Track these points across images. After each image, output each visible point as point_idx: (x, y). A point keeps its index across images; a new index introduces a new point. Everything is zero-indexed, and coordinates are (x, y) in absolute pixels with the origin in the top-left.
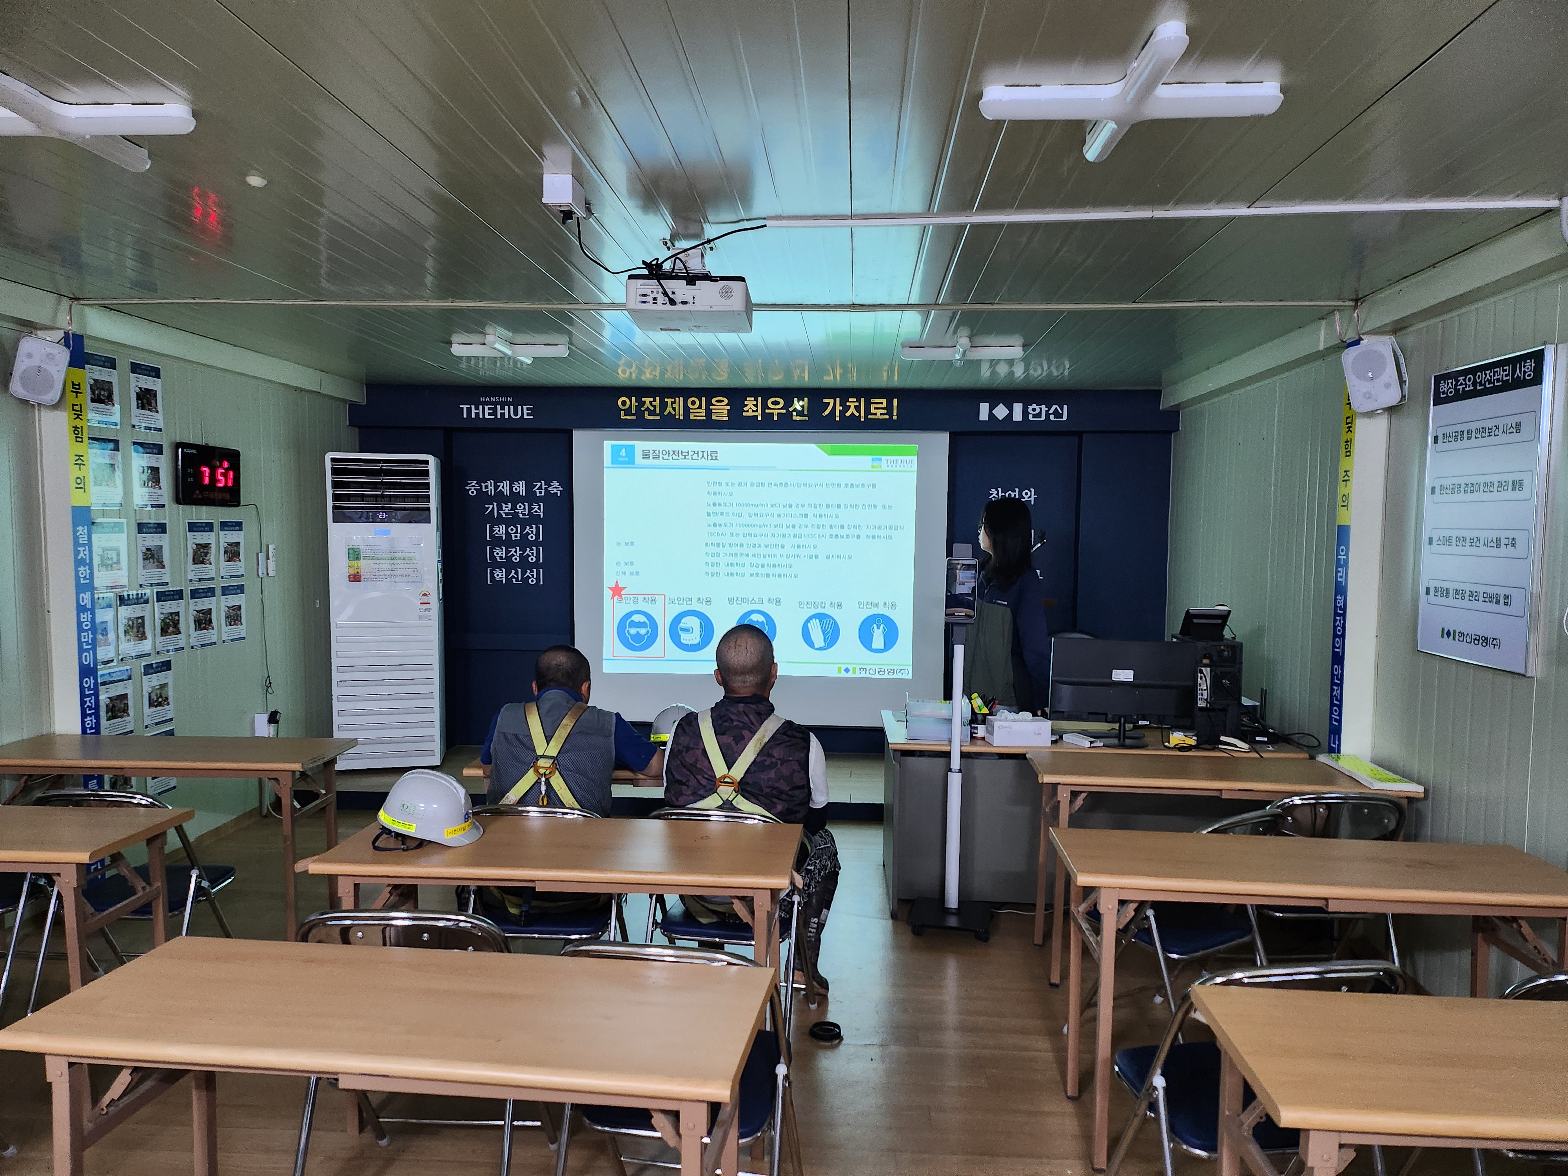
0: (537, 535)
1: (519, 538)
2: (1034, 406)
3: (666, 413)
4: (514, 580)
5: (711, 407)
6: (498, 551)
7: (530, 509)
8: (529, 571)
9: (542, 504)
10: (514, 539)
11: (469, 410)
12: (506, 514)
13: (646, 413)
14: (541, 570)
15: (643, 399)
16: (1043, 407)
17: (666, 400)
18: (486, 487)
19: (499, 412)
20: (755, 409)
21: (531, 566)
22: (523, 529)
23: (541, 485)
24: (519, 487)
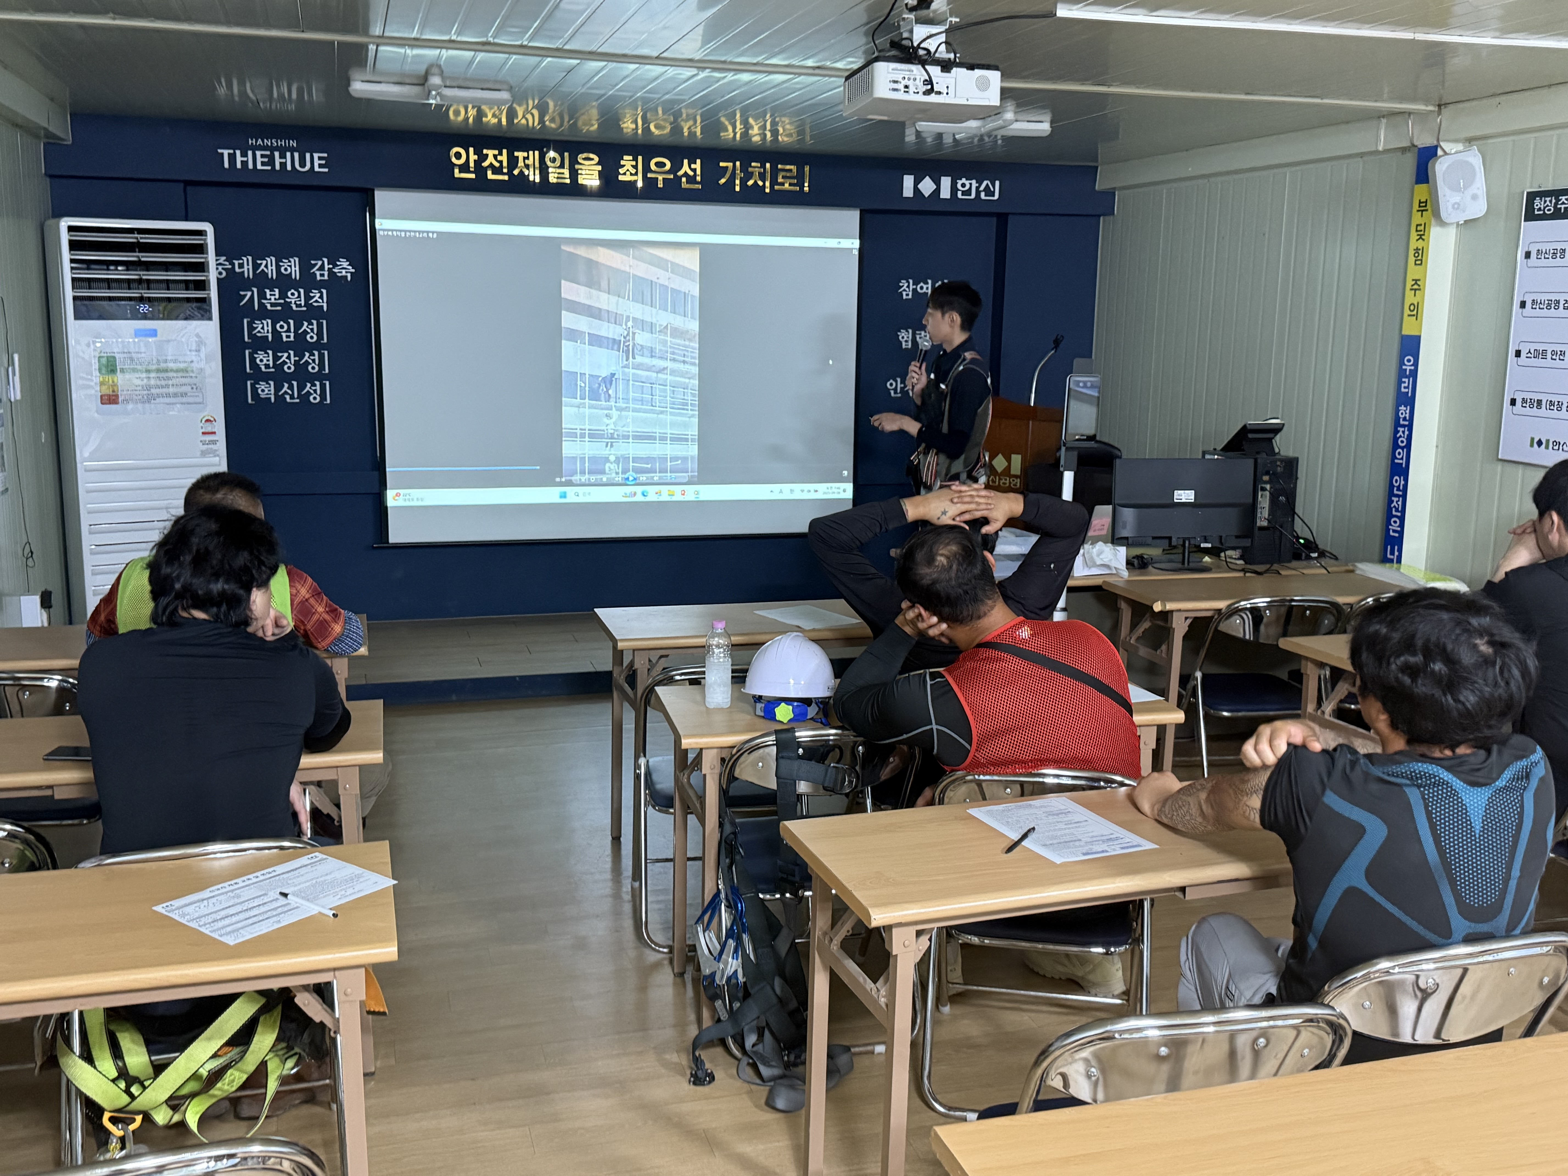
0: (320, 334)
1: (292, 339)
2: (964, 180)
3: (516, 172)
4: (288, 397)
5: (577, 167)
6: (261, 357)
7: (308, 298)
8: (309, 385)
9: (324, 291)
10: (285, 339)
11: (232, 157)
12: (272, 305)
13: (489, 170)
14: (327, 383)
15: (485, 151)
16: (974, 182)
17: (516, 154)
18: (241, 266)
19: (278, 160)
20: (634, 171)
21: (312, 378)
22: (298, 326)
23: (323, 266)
24: (290, 266)
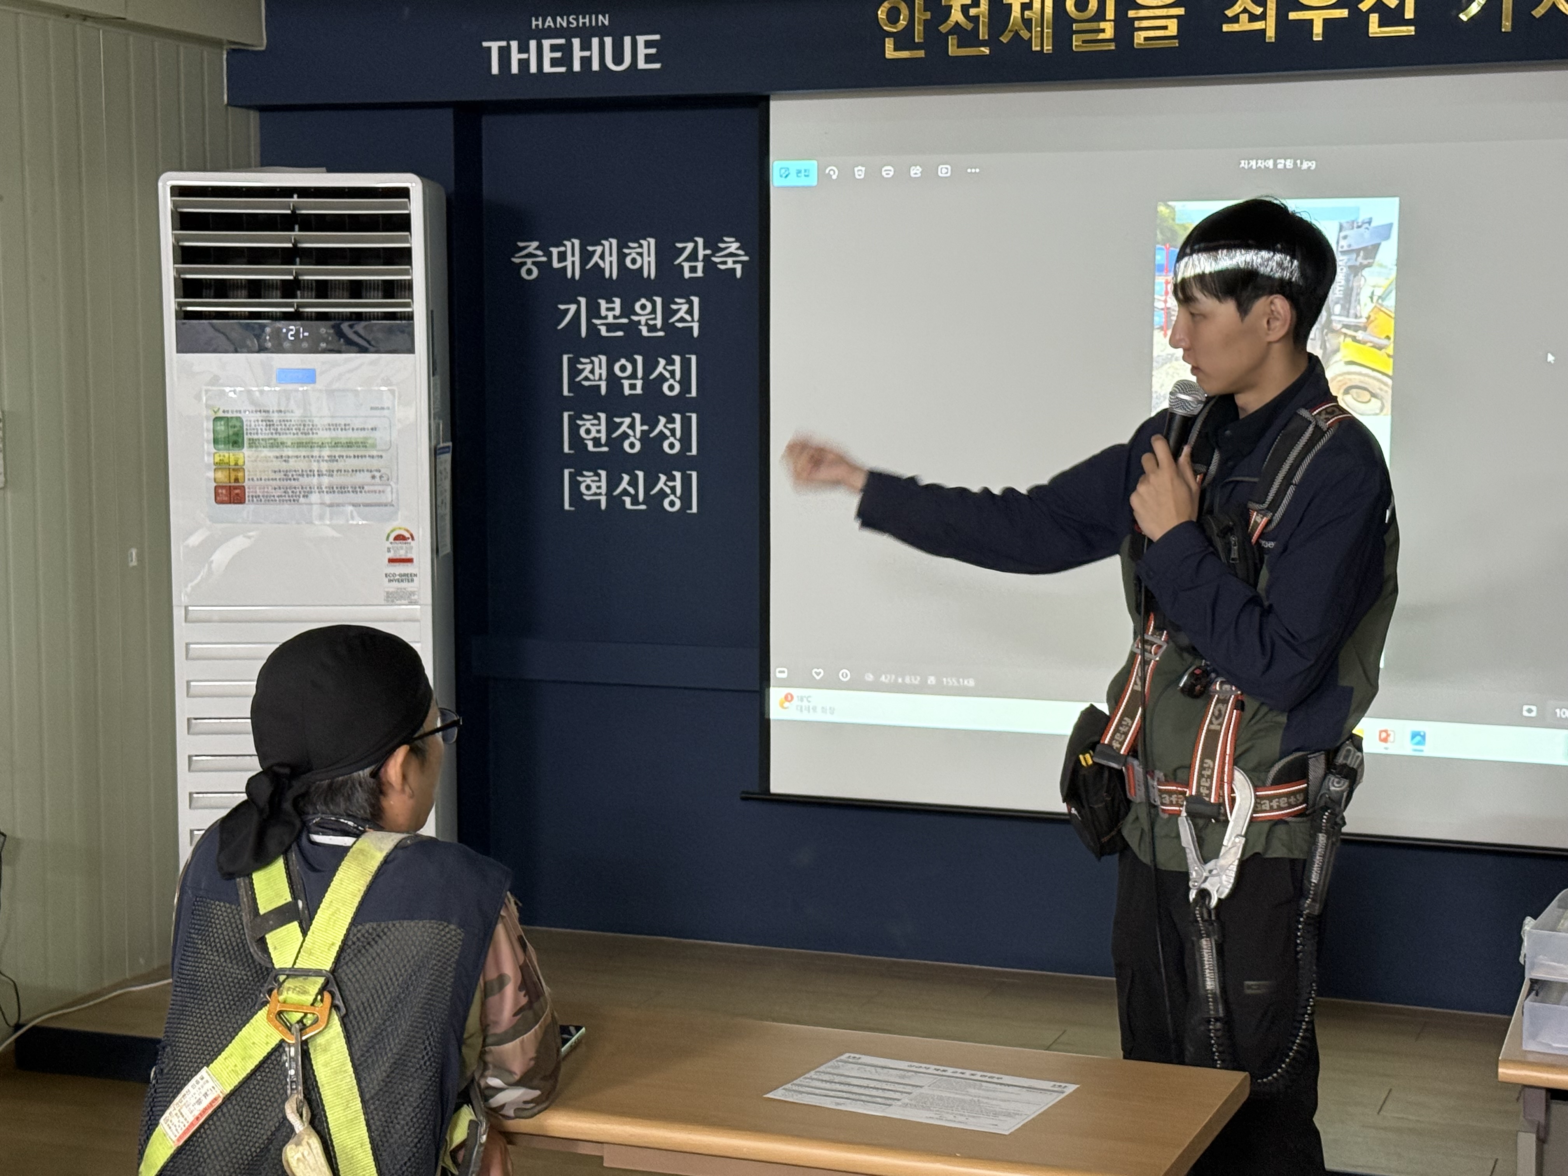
0: (685, 382)
1: (639, 391)
3: (1004, 39)
4: (628, 500)
5: (1131, 14)
6: (588, 424)
7: (668, 313)
8: (663, 478)
9: (696, 300)
10: (627, 391)
11: (505, 54)
12: (610, 327)
13: (952, 41)
14: (694, 475)
18: (562, 257)
19: (577, 54)
20: (1258, 11)
21: (669, 465)
22: (650, 367)
23: (695, 250)
24: (641, 254)
